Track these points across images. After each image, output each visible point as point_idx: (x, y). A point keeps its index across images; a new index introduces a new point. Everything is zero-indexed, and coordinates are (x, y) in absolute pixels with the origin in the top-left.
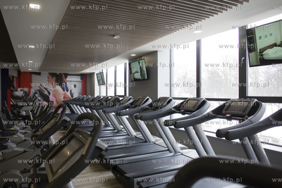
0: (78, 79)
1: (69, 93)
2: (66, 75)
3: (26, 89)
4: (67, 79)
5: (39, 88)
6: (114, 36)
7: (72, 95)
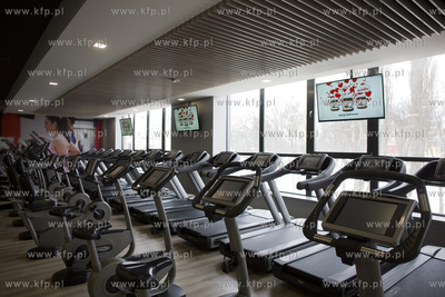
0: (90, 126)
1: (76, 146)
2: (73, 120)
3: (11, 139)
4: (75, 126)
5: (31, 138)
6: (173, 79)
7: (81, 147)
